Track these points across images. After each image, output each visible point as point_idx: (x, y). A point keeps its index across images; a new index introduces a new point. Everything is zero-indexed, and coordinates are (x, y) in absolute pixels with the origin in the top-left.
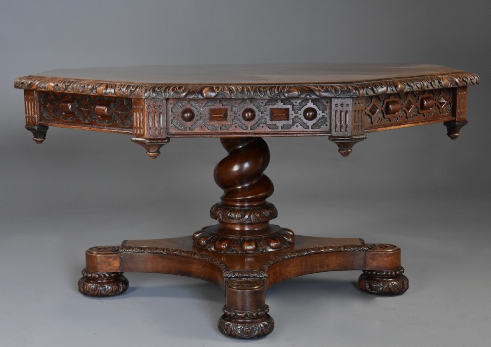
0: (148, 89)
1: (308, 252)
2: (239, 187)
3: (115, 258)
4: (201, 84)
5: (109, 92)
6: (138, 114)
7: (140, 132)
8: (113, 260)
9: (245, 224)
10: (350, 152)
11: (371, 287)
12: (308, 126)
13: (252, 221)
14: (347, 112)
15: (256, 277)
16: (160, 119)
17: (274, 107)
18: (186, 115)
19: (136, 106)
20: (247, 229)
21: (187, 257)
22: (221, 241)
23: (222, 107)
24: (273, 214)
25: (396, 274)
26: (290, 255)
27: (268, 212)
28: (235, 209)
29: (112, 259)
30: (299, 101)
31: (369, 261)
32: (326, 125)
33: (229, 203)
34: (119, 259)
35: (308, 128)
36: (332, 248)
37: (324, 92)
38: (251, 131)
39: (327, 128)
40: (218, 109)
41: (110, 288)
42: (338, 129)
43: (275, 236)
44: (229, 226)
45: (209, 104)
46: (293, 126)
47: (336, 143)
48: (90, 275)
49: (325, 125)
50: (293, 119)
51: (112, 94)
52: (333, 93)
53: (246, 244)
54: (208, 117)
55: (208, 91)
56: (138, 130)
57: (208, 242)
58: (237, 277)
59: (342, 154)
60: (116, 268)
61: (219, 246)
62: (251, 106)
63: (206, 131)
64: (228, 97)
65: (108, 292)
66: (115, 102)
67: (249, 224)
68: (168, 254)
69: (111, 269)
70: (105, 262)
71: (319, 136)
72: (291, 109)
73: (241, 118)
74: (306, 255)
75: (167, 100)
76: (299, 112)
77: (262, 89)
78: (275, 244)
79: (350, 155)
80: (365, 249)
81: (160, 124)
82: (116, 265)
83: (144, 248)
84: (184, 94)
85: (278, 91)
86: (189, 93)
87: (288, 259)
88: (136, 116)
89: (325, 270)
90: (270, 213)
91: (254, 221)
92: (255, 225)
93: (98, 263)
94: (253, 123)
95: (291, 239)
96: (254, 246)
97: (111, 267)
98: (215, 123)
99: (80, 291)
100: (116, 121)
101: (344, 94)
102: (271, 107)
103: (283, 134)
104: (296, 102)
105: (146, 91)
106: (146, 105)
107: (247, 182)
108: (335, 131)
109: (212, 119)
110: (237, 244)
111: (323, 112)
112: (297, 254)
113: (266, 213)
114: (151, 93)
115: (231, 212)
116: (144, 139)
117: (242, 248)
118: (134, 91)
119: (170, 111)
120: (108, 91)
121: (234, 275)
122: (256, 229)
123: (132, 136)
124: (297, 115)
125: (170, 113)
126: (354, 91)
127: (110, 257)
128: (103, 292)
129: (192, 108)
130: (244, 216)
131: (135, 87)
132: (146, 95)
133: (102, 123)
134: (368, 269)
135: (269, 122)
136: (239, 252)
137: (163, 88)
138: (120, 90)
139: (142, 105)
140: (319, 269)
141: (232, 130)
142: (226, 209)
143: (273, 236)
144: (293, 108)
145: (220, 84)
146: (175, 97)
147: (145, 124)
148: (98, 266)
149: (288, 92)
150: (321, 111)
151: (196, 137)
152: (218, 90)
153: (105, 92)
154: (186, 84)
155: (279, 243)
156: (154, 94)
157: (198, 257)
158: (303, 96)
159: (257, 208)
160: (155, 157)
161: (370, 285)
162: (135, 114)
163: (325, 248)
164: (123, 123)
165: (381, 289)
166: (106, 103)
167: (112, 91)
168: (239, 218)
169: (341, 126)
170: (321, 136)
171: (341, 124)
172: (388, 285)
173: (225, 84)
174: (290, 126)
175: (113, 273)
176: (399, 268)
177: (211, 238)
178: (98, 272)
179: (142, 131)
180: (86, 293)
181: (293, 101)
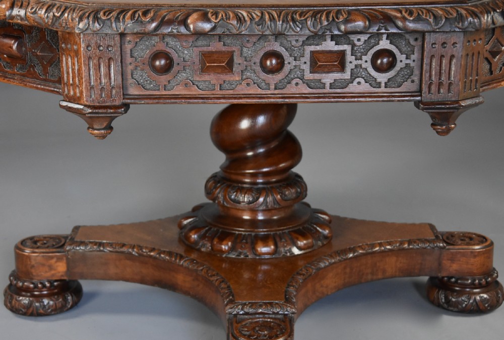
0: (84, 14)
1: (354, 253)
2: (250, 154)
3: (59, 259)
4: (184, 6)
5: (17, 15)
6: (70, 59)
7: (75, 93)
8: (56, 262)
9: (257, 210)
10: (453, 129)
11: (448, 301)
12: (380, 83)
13: (270, 206)
14: (452, 57)
15: (278, 313)
16: (109, 70)
17: (318, 48)
18: (157, 63)
19: (66, 45)
20: (260, 217)
21: (168, 261)
22: (223, 237)
23: (224, 49)
24: (301, 193)
25: (487, 282)
26: (328, 260)
27: (293, 191)
28: (243, 188)
29: (54, 260)
30: (364, 38)
31: (446, 263)
32: (413, 81)
33: (234, 177)
34: (65, 261)
35: (380, 87)
36: (390, 244)
37: (414, 21)
38: (277, 92)
39: (414, 87)
40: (216, 52)
41: (51, 303)
42: (434, 88)
43: (303, 228)
44: (234, 212)
45: (200, 43)
46: (352, 83)
47: (429, 113)
48: (20, 284)
49: (409, 80)
50: (352, 69)
51: (22, 19)
52: (429, 23)
53: (260, 243)
54: (198, 66)
55: (197, 20)
56: (71, 87)
57: (202, 237)
58: (246, 314)
59: (438, 132)
60: (60, 274)
61: (217, 246)
62: (277, 47)
63: (195, 91)
64: (235, 31)
65: (49, 309)
66: (30, 33)
67: (263, 211)
68: (140, 255)
69: (53, 275)
70: (43, 265)
71: (399, 101)
72: (349, 52)
73: (258, 68)
74: (351, 258)
75: (122, 35)
76: (364, 58)
77: (297, 17)
78: (305, 242)
79: (452, 132)
80: (441, 245)
81: (110, 79)
82: (61, 269)
83: (104, 243)
84: (154, 25)
85: (328, 20)
86: (163, 23)
87: (326, 267)
88: (67, 63)
89: (380, 276)
90: (297, 192)
91: (271, 206)
92: (273, 211)
93: (33, 266)
94: (279, 77)
95: (327, 231)
96: (272, 247)
97: (53, 272)
98: (212, 78)
99: (6, 305)
100: (34, 67)
101: (451, 24)
102: (313, 48)
103: (334, 97)
104: (359, 40)
105: (81, 19)
106: (83, 45)
107: (262, 146)
108: (429, 93)
109: (204, 70)
110: (247, 243)
111: (407, 58)
112: (338, 258)
113: (290, 193)
114: (91, 22)
115: (237, 192)
116: (82, 107)
117: (253, 249)
118: (59, 17)
119: (129, 55)
120: (15, 12)
121: (242, 309)
122: (275, 218)
123: (62, 98)
124: (359, 62)
125: (129, 59)
126: (470, 19)
127: (52, 258)
128: (41, 311)
129: (168, 50)
130: (258, 198)
131: (62, 10)
132: (81, 26)
133: (10, 68)
134: (443, 274)
135: (308, 76)
136: (250, 257)
137: (114, 14)
138: (35, 13)
139: (76, 43)
140: (370, 277)
141: (242, 89)
142: (228, 186)
143: (301, 228)
144: (352, 49)
145: (220, 6)
146: (135, 31)
147: (82, 78)
148: (33, 270)
149: (347, 21)
150: (404, 56)
151: (176, 103)
152: (216, 18)
153: (10, 15)
154: (157, 5)
155: (310, 241)
156: (96, 24)
157: (185, 264)
158: (374, 29)
159: (278, 185)
160: (104, 137)
161: (446, 298)
162: (64, 59)
163: (380, 245)
164: (45, 72)
165: (464, 305)
166: (15, 34)
167: (22, 13)
168: (249, 203)
169: (440, 84)
170: (403, 101)
171: (440, 79)
172: (475, 299)
173: (230, 6)
174: (346, 84)
175: (56, 281)
176: (490, 272)
177: (207, 231)
178: (33, 279)
179: (77, 91)
180: (16, 310)
181: (354, 38)
